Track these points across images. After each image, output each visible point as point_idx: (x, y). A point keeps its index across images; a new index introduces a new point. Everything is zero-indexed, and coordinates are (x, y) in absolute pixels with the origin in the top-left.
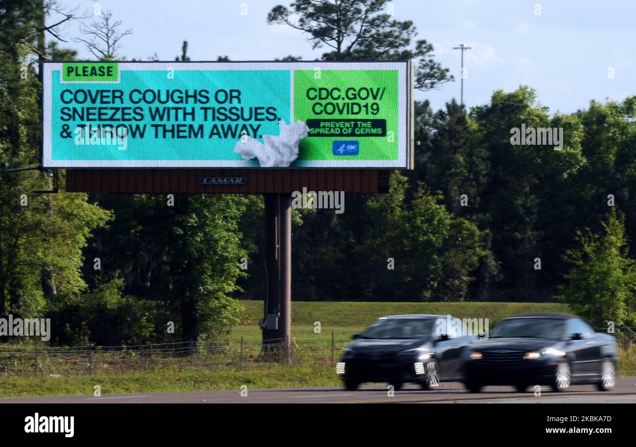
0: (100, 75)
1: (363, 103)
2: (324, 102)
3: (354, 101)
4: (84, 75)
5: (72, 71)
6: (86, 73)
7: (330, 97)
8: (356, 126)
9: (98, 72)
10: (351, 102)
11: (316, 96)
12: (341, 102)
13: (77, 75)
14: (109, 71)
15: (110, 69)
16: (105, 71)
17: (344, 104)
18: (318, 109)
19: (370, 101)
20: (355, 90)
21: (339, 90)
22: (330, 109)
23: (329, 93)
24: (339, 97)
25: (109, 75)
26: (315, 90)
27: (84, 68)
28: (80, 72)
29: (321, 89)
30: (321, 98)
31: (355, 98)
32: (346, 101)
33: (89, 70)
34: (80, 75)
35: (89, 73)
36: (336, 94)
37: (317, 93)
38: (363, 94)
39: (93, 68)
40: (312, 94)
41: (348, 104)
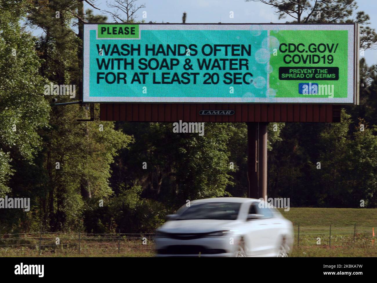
0: (125, 33)
1: (321, 55)
2: (292, 54)
3: (315, 53)
4: (114, 33)
5: (105, 30)
6: (115, 32)
7: (296, 50)
8: (316, 72)
9: (124, 31)
10: (312, 54)
11: (286, 50)
12: (305, 54)
13: (109, 33)
14: (132, 31)
15: (133, 29)
16: (130, 30)
17: (308, 56)
18: (288, 59)
19: (327, 53)
20: (315, 46)
21: (304, 45)
22: (296, 59)
23: (296, 48)
24: (304, 50)
25: (132, 34)
26: (286, 45)
27: (114, 28)
28: (111, 31)
29: (290, 44)
30: (290, 51)
31: (315, 51)
32: (309, 53)
33: (118, 29)
34: (110, 34)
35: (117, 32)
36: (301, 48)
37: (287, 48)
38: (322, 48)
39: (121, 28)
40: (283, 48)
41: (310, 56)
